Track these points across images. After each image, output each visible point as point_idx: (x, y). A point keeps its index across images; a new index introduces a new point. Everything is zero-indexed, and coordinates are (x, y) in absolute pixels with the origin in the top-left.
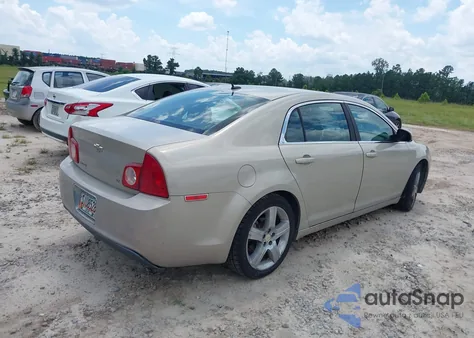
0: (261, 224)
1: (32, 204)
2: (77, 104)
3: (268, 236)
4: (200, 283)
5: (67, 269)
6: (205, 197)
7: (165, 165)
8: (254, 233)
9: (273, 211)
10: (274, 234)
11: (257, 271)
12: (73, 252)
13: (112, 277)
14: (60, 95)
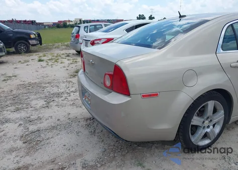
0: (201, 113)
1: (72, 94)
2: (96, 40)
3: (207, 122)
4: (156, 150)
5: (80, 134)
6: (157, 95)
7: (128, 74)
8: (196, 120)
9: (211, 104)
10: (211, 121)
11: (198, 146)
12: (85, 123)
13: (103, 141)
14: (89, 36)
